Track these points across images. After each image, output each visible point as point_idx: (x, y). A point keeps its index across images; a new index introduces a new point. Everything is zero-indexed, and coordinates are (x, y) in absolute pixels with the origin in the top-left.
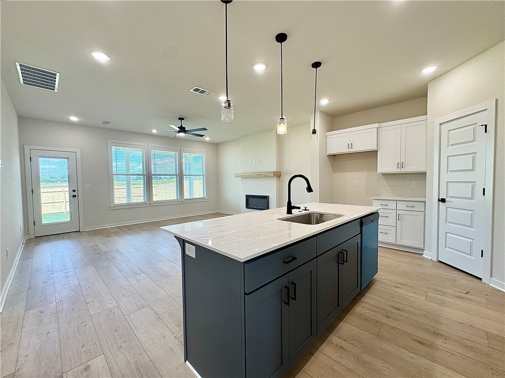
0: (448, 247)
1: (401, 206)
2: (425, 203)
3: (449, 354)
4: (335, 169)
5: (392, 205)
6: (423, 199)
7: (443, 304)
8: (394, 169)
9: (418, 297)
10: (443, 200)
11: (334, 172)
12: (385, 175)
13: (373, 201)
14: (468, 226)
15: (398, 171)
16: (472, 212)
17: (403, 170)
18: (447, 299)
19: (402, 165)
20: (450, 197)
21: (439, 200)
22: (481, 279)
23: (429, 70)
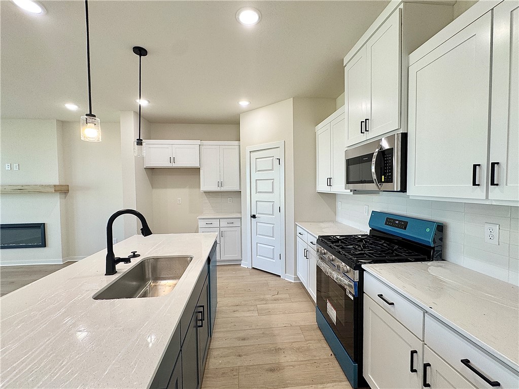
0: (259, 255)
1: (224, 223)
2: (241, 219)
3: (291, 367)
4: (153, 184)
5: (216, 223)
6: (239, 216)
7: (269, 313)
8: (215, 188)
9: (253, 315)
10: (254, 217)
11: (152, 188)
12: (207, 193)
13: (199, 220)
14: (271, 237)
15: (218, 189)
16: (273, 225)
17: (223, 189)
18: (270, 306)
19: (220, 184)
20: (259, 214)
21: (251, 217)
22: (280, 276)
23: (244, 103)
